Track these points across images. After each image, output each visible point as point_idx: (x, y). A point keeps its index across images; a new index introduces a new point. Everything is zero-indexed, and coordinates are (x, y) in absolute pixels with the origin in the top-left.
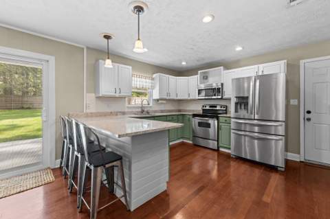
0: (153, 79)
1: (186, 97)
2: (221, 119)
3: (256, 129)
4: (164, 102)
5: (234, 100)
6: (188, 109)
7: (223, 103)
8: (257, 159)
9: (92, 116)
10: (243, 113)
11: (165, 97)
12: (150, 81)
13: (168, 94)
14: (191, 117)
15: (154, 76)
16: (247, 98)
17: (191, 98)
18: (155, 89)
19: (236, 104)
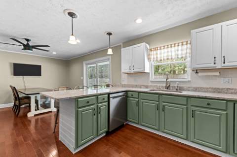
12: (180, 47)
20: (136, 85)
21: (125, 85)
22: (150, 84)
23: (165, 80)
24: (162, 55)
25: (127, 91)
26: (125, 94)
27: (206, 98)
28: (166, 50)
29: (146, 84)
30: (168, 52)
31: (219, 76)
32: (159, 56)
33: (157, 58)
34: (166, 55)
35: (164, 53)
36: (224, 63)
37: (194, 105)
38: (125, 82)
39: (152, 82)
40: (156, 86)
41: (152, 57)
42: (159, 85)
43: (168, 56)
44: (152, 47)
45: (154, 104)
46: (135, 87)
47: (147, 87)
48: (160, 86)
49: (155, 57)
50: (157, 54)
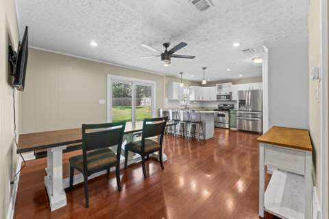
0: (190, 89)
1: (209, 100)
2: (231, 112)
3: (250, 116)
4: (196, 102)
5: (238, 102)
7: (231, 103)
8: (251, 130)
10: (243, 108)
11: (197, 100)
13: (199, 98)
15: (191, 87)
16: (245, 101)
17: (212, 99)
18: (192, 94)
19: (240, 103)
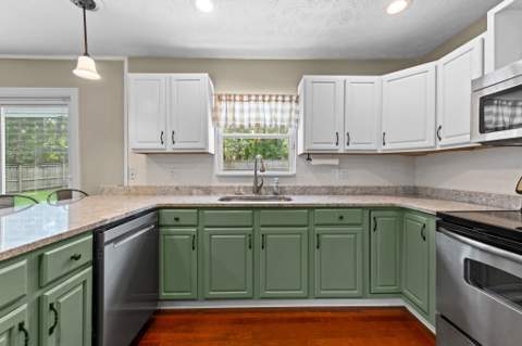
4: (336, 162)
6: (447, 185)
9: (137, 195)
12: (287, 106)
14: (432, 224)
20: (177, 188)
21: (135, 187)
22: (216, 183)
23: (253, 173)
24: (246, 116)
25: (157, 210)
26: (153, 217)
27: (338, 207)
28: (253, 105)
29: (204, 184)
30: (258, 110)
31: (339, 167)
32: (237, 116)
33: (234, 119)
34: (253, 115)
35: (250, 111)
36: (348, 144)
37: (321, 222)
38: (140, 180)
39: (221, 177)
40: (232, 187)
41: (223, 115)
42: (237, 185)
43: (258, 119)
44: (223, 91)
45: (240, 236)
46: (174, 194)
47: (208, 191)
48: (239, 188)
49: (230, 116)
50: (234, 110)
